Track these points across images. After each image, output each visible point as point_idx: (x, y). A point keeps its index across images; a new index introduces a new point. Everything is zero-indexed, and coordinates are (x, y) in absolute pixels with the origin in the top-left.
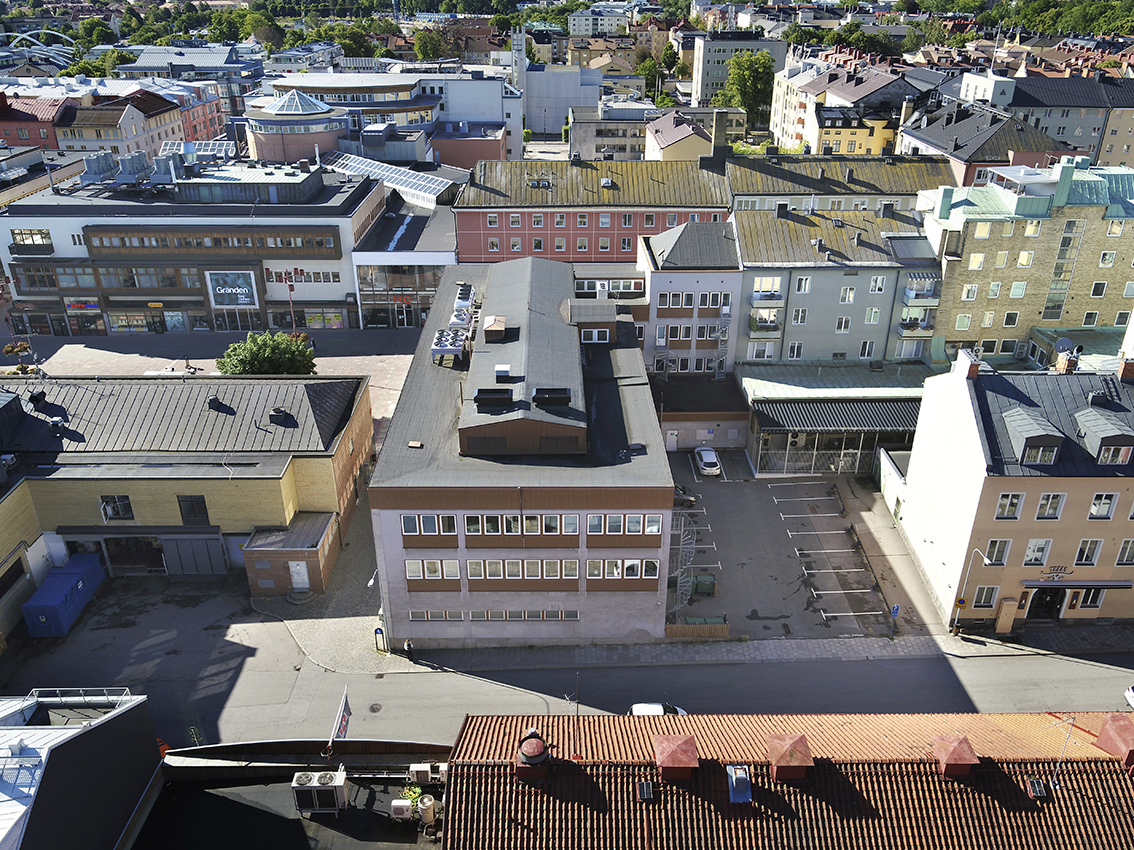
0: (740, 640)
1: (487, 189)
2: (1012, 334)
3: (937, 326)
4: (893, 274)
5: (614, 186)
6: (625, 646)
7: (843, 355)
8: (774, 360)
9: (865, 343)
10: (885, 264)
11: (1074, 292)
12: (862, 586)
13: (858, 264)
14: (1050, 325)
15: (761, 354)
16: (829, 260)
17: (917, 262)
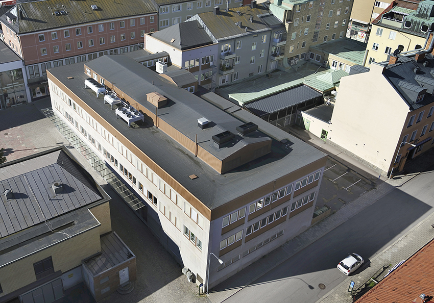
0: (333, 213)
1: (32, 20)
2: (304, 50)
3: (285, 53)
4: (269, 33)
5: (99, 9)
6: (298, 237)
7: (252, 74)
8: (229, 83)
9: (259, 67)
10: (266, 29)
11: (321, 29)
12: (343, 172)
13: (257, 31)
14: (315, 44)
15: (224, 81)
16: (247, 32)
17: (276, 26)
